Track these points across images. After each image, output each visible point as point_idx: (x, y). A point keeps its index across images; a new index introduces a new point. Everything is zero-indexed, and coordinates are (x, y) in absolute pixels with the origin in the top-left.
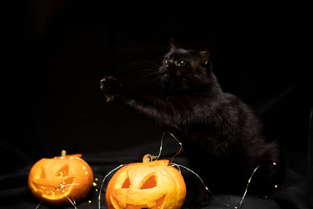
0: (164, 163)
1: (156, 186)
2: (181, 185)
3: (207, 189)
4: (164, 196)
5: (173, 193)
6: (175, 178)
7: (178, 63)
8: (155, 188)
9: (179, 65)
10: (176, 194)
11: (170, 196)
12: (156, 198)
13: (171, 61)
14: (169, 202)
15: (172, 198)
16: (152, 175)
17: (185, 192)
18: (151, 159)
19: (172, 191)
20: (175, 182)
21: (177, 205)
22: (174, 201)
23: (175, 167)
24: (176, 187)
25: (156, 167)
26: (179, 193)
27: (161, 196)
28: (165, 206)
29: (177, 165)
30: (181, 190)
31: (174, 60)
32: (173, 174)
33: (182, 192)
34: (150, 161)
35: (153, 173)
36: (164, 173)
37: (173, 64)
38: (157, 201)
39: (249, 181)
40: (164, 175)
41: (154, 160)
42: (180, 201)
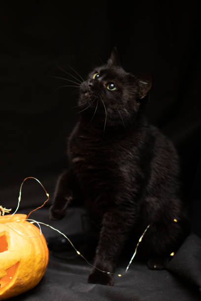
0: (19, 219)
1: (7, 250)
2: (41, 250)
3: (79, 253)
4: (18, 263)
5: (30, 260)
6: (33, 239)
7: (107, 85)
8: (5, 252)
9: (108, 88)
10: (34, 261)
11: (26, 263)
12: (7, 265)
13: (100, 79)
14: (23, 271)
15: (29, 267)
16: (3, 234)
17: (47, 258)
18: (2, 213)
19: (29, 258)
20: (33, 244)
21: (34, 276)
22: (31, 271)
23: (35, 224)
24: (34, 252)
25: (8, 224)
26: (38, 260)
27: (14, 263)
28: (18, 276)
29: (38, 223)
30: (40, 256)
31: (104, 79)
32: (31, 235)
33: (42, 259)
34: (2, 215)
35: (4, 232)
36: (20, 233)
37: (101, 84)
38: (8, 270)
39: (140, 240)
40: (19, 235)
41: (6, 214)
42: (39, 271)
